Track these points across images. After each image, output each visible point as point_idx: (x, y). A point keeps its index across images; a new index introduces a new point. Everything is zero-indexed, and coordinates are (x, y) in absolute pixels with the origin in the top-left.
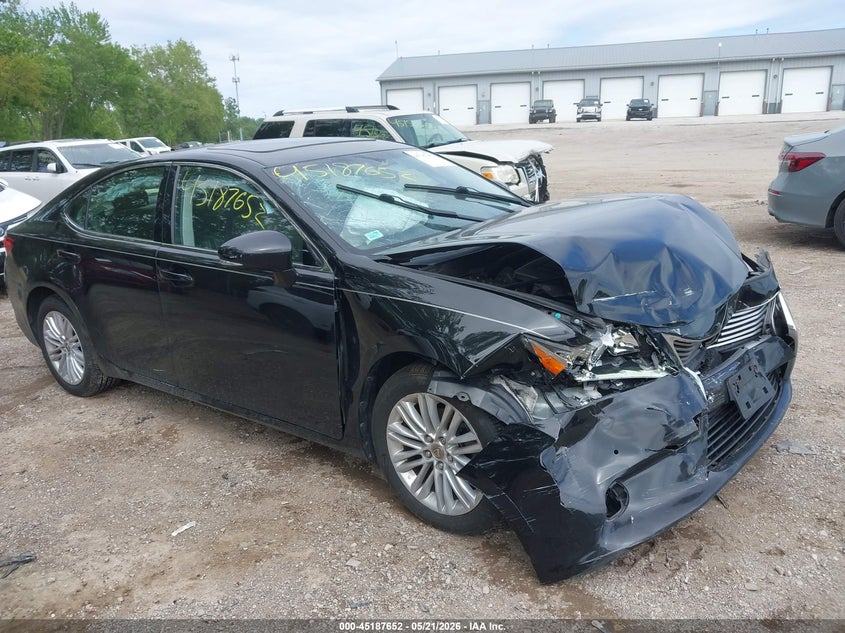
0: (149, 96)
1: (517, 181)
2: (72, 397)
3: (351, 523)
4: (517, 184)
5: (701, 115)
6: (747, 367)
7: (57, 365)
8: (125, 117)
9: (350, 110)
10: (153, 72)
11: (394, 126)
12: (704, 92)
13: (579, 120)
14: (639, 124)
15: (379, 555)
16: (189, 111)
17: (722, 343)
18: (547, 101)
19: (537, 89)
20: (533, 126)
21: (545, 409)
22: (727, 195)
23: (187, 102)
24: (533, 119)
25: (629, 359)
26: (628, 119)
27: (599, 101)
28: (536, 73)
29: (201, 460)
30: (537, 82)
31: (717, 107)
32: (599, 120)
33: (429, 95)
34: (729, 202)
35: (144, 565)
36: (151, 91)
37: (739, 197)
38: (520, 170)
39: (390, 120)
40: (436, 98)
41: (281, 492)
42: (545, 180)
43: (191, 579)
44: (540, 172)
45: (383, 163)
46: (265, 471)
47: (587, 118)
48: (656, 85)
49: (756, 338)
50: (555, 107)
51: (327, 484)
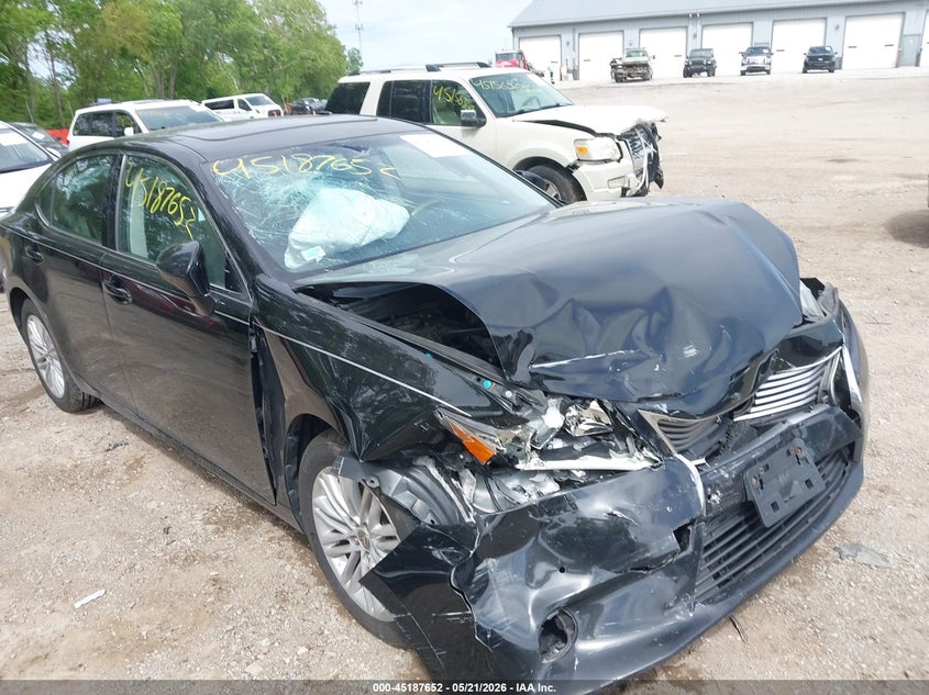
0: (265, 47)
1: (618, 156)
2: (60, 411)
3: (273, 611)
4: (619, 161)
5: (897, 66)
6: (784, 450)
7: (44, 373)
8: (240, 71)
9: (431, 69)
10: (270, 18)
11: (478, 90)
12: (902, 36)
13: (743, 73)
14: (818, 77)
15: (288, 661)
16: (309, 63)
17: (756, 413)
18: (706, 50)
19: (695, 36)
20: (689, 80)
21: (486, 500)
22: (895, 175)
23: (304, 53)
24: (688, 73)
25: (599, 442)
26: (805, 72)
27: (770, 50)
28: (694, 15)
29: (153, 505)
30: (695, 28)
31: (918, 56)
32: (768, 72)
33: (568, 43)
34: (897, 184)
35: (31, 643)
36: (266, 41)
37: (910, 177)
38: (622, 144)
39: (474, 81)
40: (575, 48)
41: (218, 557)
42: (656, 155)
43: (71, 669)
44: (651, 146)
45: (363, 153)
46: (210, 528)
47: (754, 70)
48: (841, 29)
49: (806, 408)
50: (716, 58)
51: (269, 552)
